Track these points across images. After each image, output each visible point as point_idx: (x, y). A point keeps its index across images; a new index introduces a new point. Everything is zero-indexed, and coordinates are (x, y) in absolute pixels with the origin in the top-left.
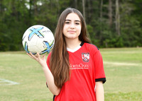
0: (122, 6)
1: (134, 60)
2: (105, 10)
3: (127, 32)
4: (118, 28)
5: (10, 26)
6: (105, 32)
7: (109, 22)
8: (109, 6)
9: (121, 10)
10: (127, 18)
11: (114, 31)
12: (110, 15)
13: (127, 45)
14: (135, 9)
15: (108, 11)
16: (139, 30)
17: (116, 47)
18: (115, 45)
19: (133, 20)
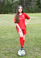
0: (34, 3)
1: (37, 16)
2: (30, 4)
3: (35, 9)
4: (33, 8)
5: (7, 8)
6: (30, 9)
7: (31, 7)
8: (31, 3)
9: (34, 4)
10: (35, 6)
11: (32, 9)
12: (31, 5)
13: (35, 12)
14: (37, 3)
15: (31, 4)
16: (38, 9)
17: (32, 13)
18: (32, 12)
19: (37, 6)
